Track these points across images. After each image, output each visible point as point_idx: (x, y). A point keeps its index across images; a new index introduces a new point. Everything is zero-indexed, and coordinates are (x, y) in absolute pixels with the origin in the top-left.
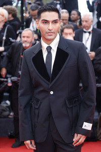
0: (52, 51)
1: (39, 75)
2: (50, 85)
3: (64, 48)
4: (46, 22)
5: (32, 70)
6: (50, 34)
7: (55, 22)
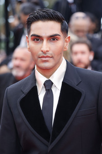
0: (53, 89)
1: (32, 129)
2: (50, 147)
3: (73, 83)
4: (37, 38)
5: (19, 120)
6: (44, 59)
7: (53, 38)
